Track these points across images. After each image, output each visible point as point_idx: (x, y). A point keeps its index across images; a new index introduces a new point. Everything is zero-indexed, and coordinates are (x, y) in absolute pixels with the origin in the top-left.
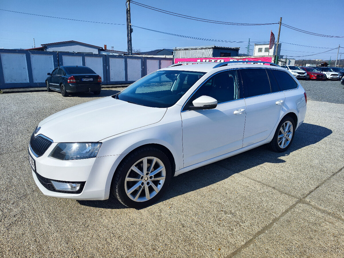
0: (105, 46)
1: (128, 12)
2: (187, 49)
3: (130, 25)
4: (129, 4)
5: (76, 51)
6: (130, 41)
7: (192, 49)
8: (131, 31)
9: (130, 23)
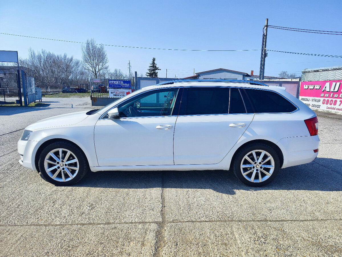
0: (252, 72)
1: (265, 37)
2: (318, 71)
3: (265, 50)
4: (267, 29)
5: (223, 78)
6: (263, 65)
7: (323, 71)
8: (266, 55)
9: (265, 47)
